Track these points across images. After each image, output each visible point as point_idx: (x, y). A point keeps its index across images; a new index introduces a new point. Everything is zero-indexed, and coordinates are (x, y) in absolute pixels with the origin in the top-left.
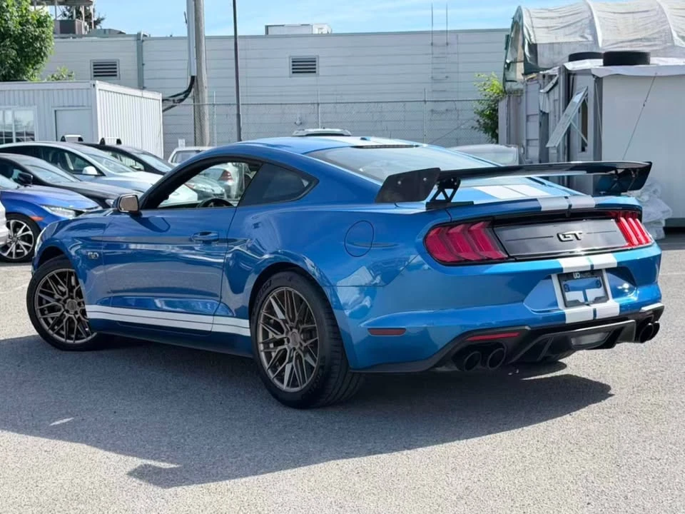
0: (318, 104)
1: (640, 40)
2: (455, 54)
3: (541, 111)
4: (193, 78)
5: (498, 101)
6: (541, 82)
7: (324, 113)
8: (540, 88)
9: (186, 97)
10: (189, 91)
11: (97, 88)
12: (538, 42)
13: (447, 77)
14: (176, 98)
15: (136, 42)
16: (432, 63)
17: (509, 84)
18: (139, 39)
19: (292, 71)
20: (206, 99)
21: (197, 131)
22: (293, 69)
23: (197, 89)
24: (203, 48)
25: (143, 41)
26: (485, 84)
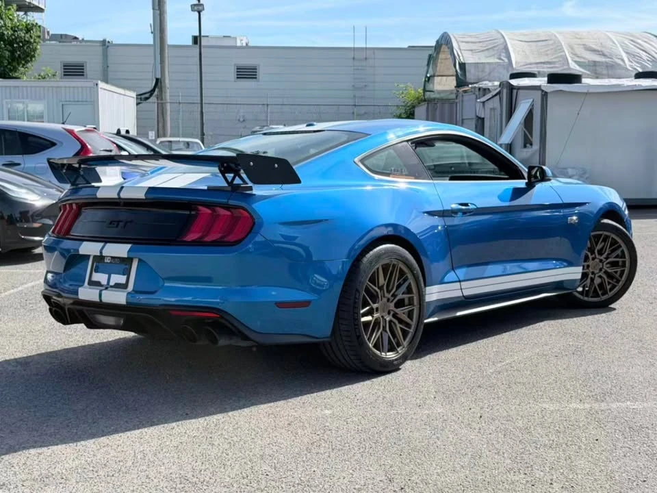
0: (268, 105)
1: (544, 63)
2: (371, 67)
3: (477, 116)
4: (157, 80)
5: (414, 107)
6: (477, 93)
7: (272, 113)
8: (477, 98)
9: (151, 95)
10: (153, 90)
11: (99, 86)
12: (466, 62)
13: (366, 86)
14: (143, 97)
15: (101, 48)
16: (354, 74)
17: (428, 93)
18: (105, 45)
19: (236, 76)
20: (168, 97)
21: (161, 125)
22: (238, 75)
23: (161, 91)
24: (166, 55)
25: (108, 47)
26: (402, 93)
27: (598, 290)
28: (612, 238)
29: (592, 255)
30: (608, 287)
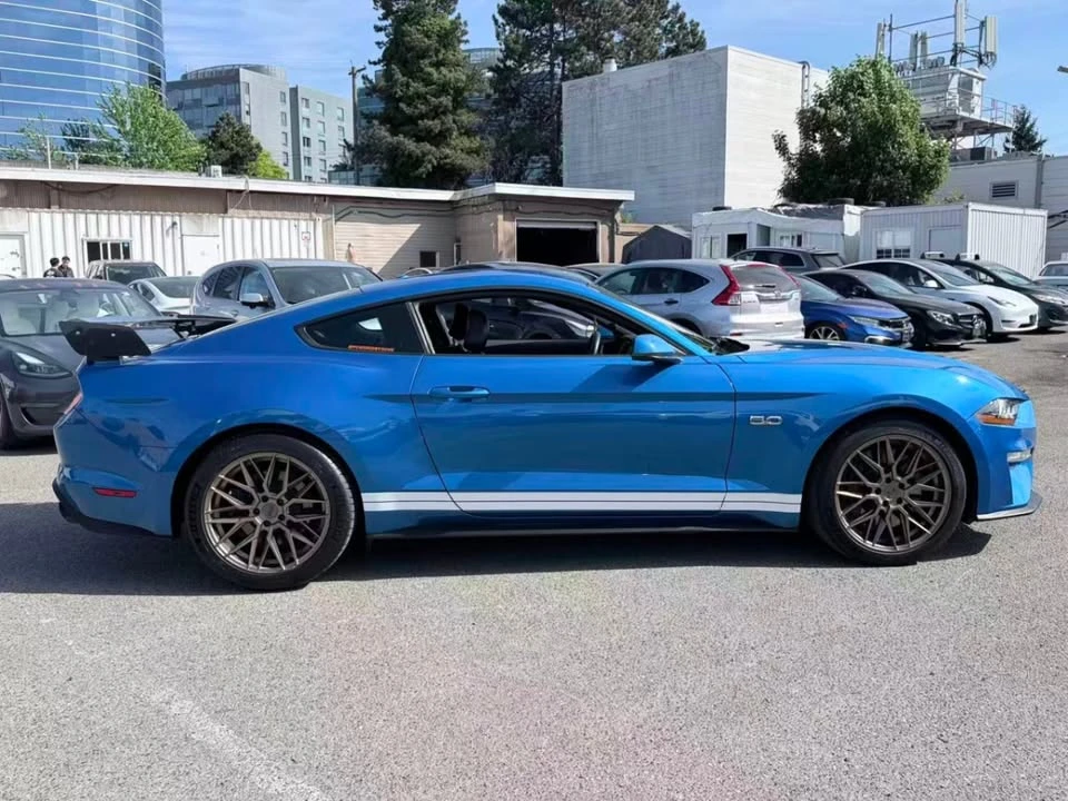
11: (970, 209)
15: (1036, 163)
18: (1040, 160)
27: (892, 535)
28: (924, 451)
29: (886, 472)
30: (910, 534)
